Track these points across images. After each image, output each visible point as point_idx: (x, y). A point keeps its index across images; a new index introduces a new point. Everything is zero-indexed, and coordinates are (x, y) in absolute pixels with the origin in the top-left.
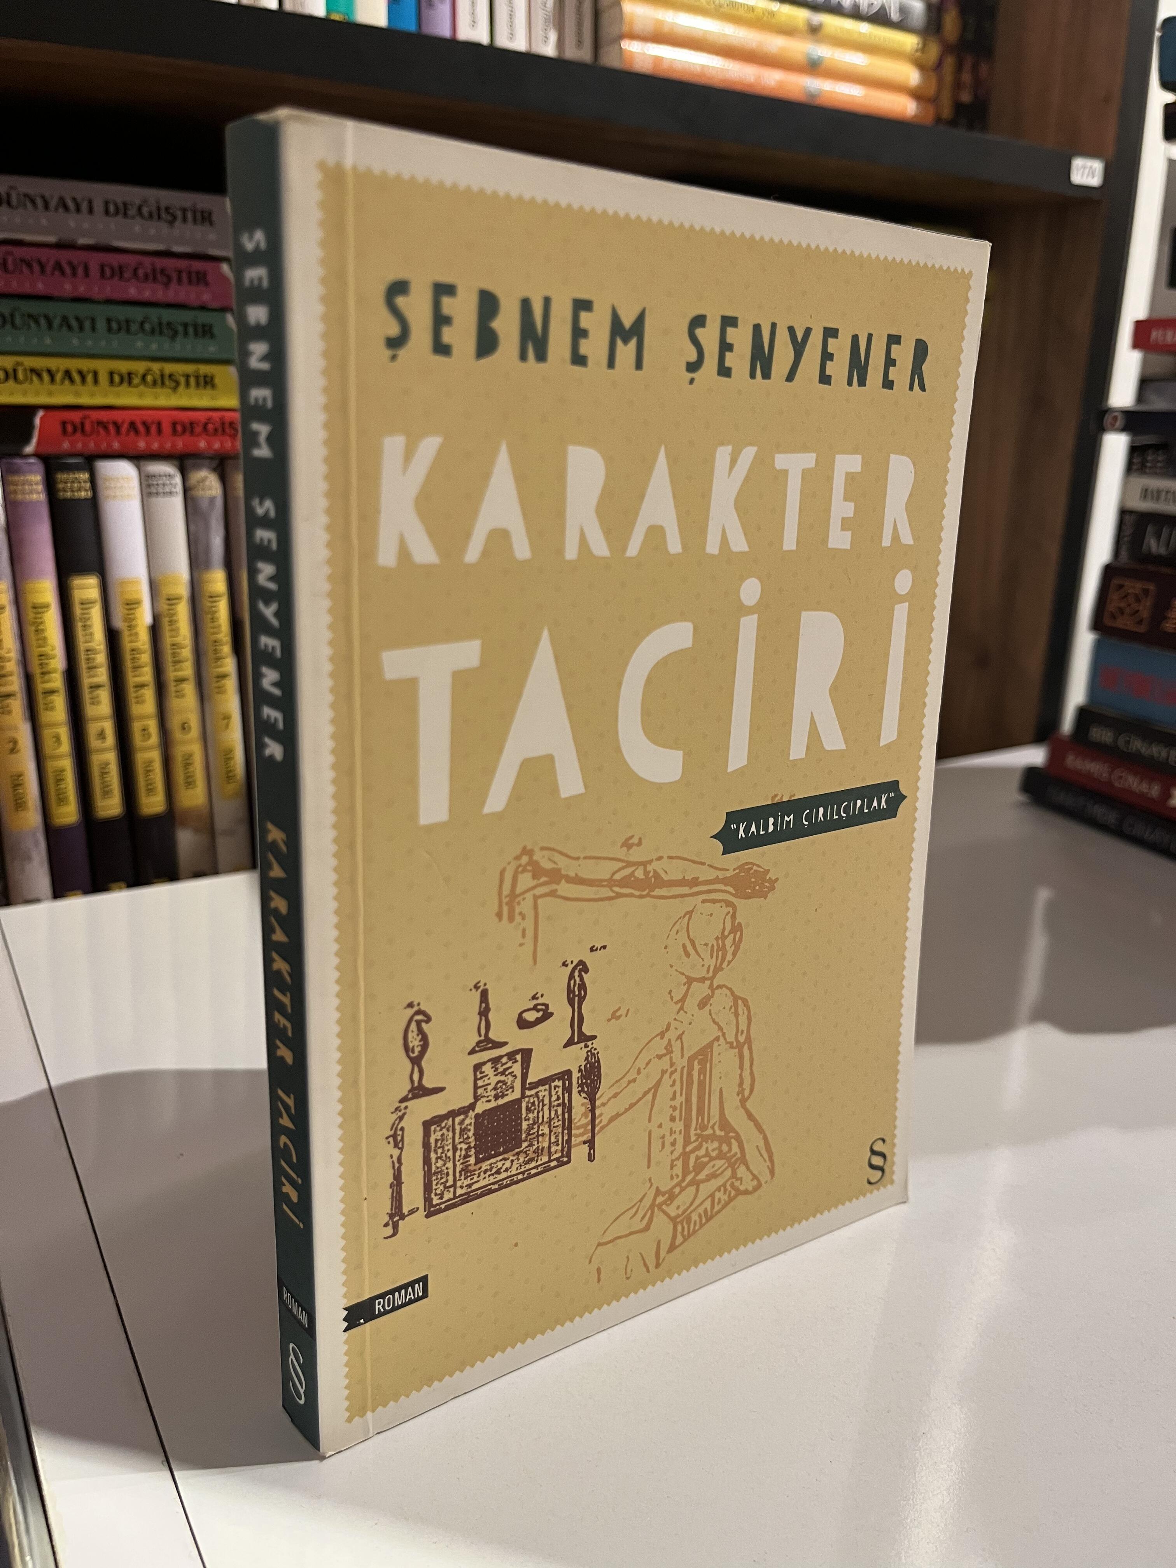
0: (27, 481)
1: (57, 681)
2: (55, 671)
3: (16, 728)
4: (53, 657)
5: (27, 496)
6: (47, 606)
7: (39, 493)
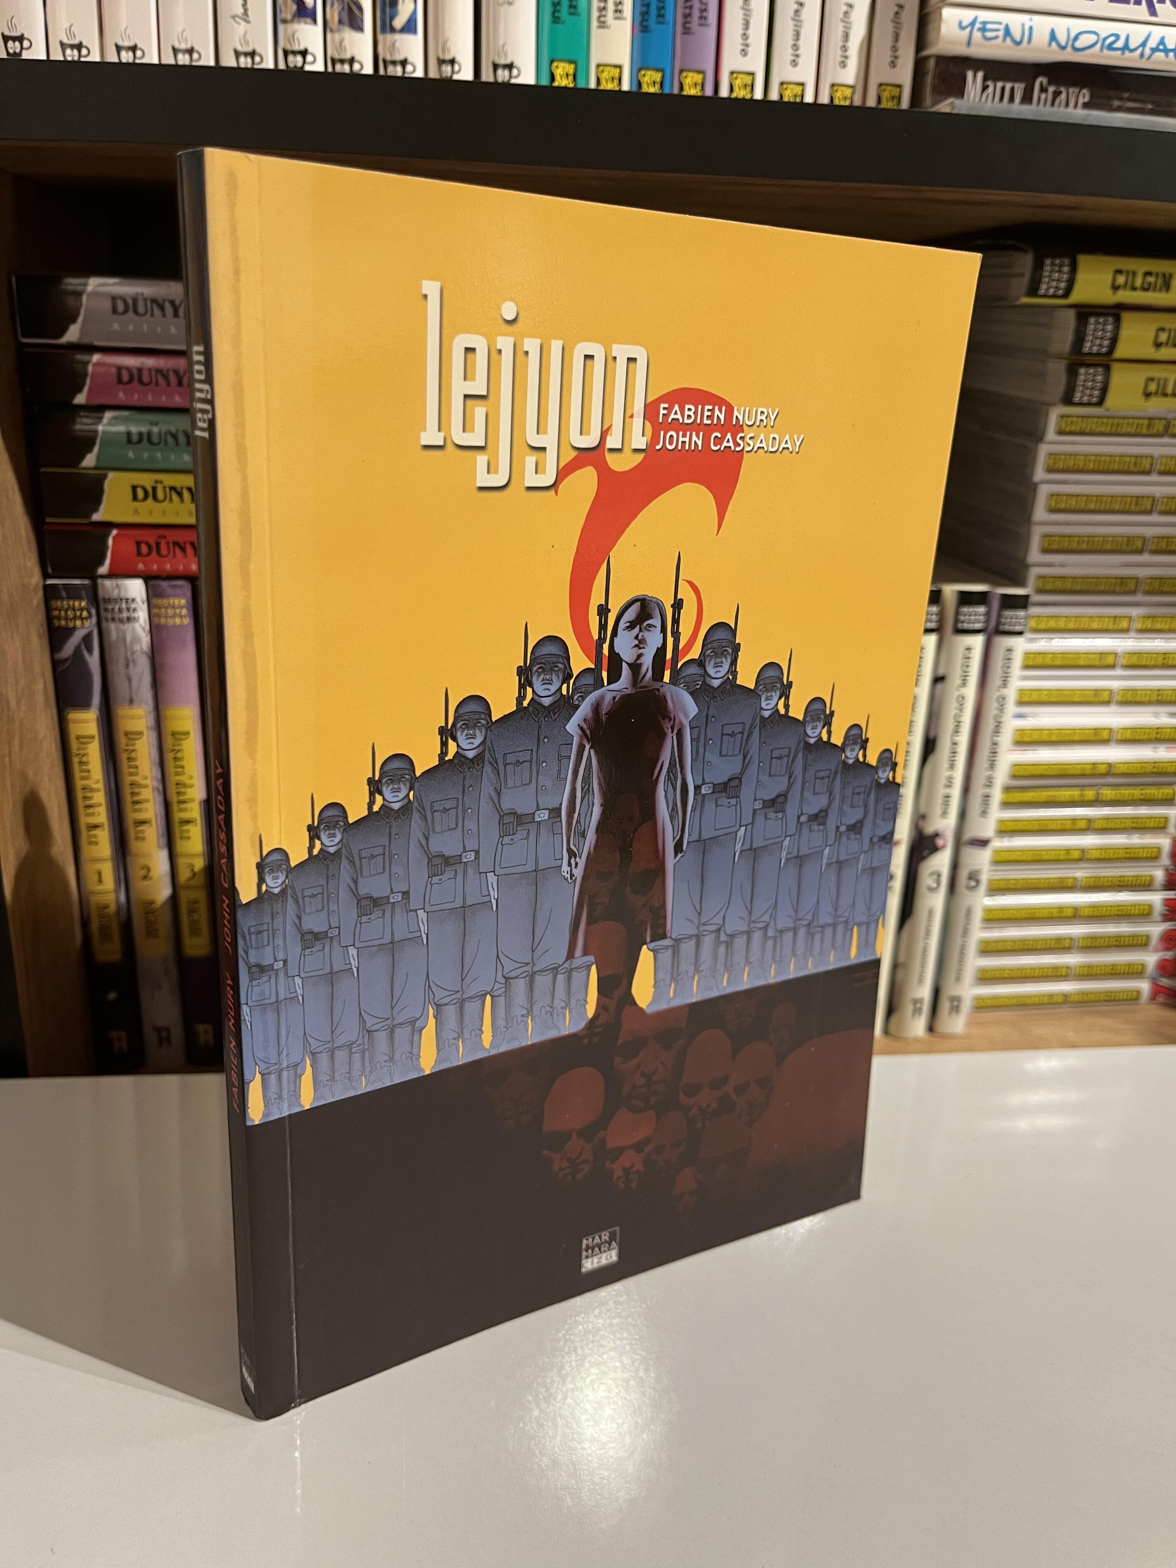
0: (169, 604)
1: (194, 811)
2: (192, 800)
3: (149, 856)
4: (192, 786)
5: (169, 620)
6: (188, 733)
7: (181, 617)
